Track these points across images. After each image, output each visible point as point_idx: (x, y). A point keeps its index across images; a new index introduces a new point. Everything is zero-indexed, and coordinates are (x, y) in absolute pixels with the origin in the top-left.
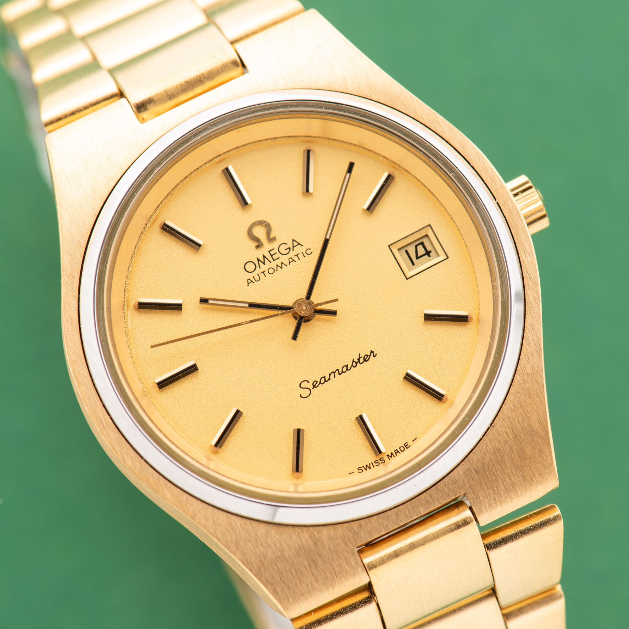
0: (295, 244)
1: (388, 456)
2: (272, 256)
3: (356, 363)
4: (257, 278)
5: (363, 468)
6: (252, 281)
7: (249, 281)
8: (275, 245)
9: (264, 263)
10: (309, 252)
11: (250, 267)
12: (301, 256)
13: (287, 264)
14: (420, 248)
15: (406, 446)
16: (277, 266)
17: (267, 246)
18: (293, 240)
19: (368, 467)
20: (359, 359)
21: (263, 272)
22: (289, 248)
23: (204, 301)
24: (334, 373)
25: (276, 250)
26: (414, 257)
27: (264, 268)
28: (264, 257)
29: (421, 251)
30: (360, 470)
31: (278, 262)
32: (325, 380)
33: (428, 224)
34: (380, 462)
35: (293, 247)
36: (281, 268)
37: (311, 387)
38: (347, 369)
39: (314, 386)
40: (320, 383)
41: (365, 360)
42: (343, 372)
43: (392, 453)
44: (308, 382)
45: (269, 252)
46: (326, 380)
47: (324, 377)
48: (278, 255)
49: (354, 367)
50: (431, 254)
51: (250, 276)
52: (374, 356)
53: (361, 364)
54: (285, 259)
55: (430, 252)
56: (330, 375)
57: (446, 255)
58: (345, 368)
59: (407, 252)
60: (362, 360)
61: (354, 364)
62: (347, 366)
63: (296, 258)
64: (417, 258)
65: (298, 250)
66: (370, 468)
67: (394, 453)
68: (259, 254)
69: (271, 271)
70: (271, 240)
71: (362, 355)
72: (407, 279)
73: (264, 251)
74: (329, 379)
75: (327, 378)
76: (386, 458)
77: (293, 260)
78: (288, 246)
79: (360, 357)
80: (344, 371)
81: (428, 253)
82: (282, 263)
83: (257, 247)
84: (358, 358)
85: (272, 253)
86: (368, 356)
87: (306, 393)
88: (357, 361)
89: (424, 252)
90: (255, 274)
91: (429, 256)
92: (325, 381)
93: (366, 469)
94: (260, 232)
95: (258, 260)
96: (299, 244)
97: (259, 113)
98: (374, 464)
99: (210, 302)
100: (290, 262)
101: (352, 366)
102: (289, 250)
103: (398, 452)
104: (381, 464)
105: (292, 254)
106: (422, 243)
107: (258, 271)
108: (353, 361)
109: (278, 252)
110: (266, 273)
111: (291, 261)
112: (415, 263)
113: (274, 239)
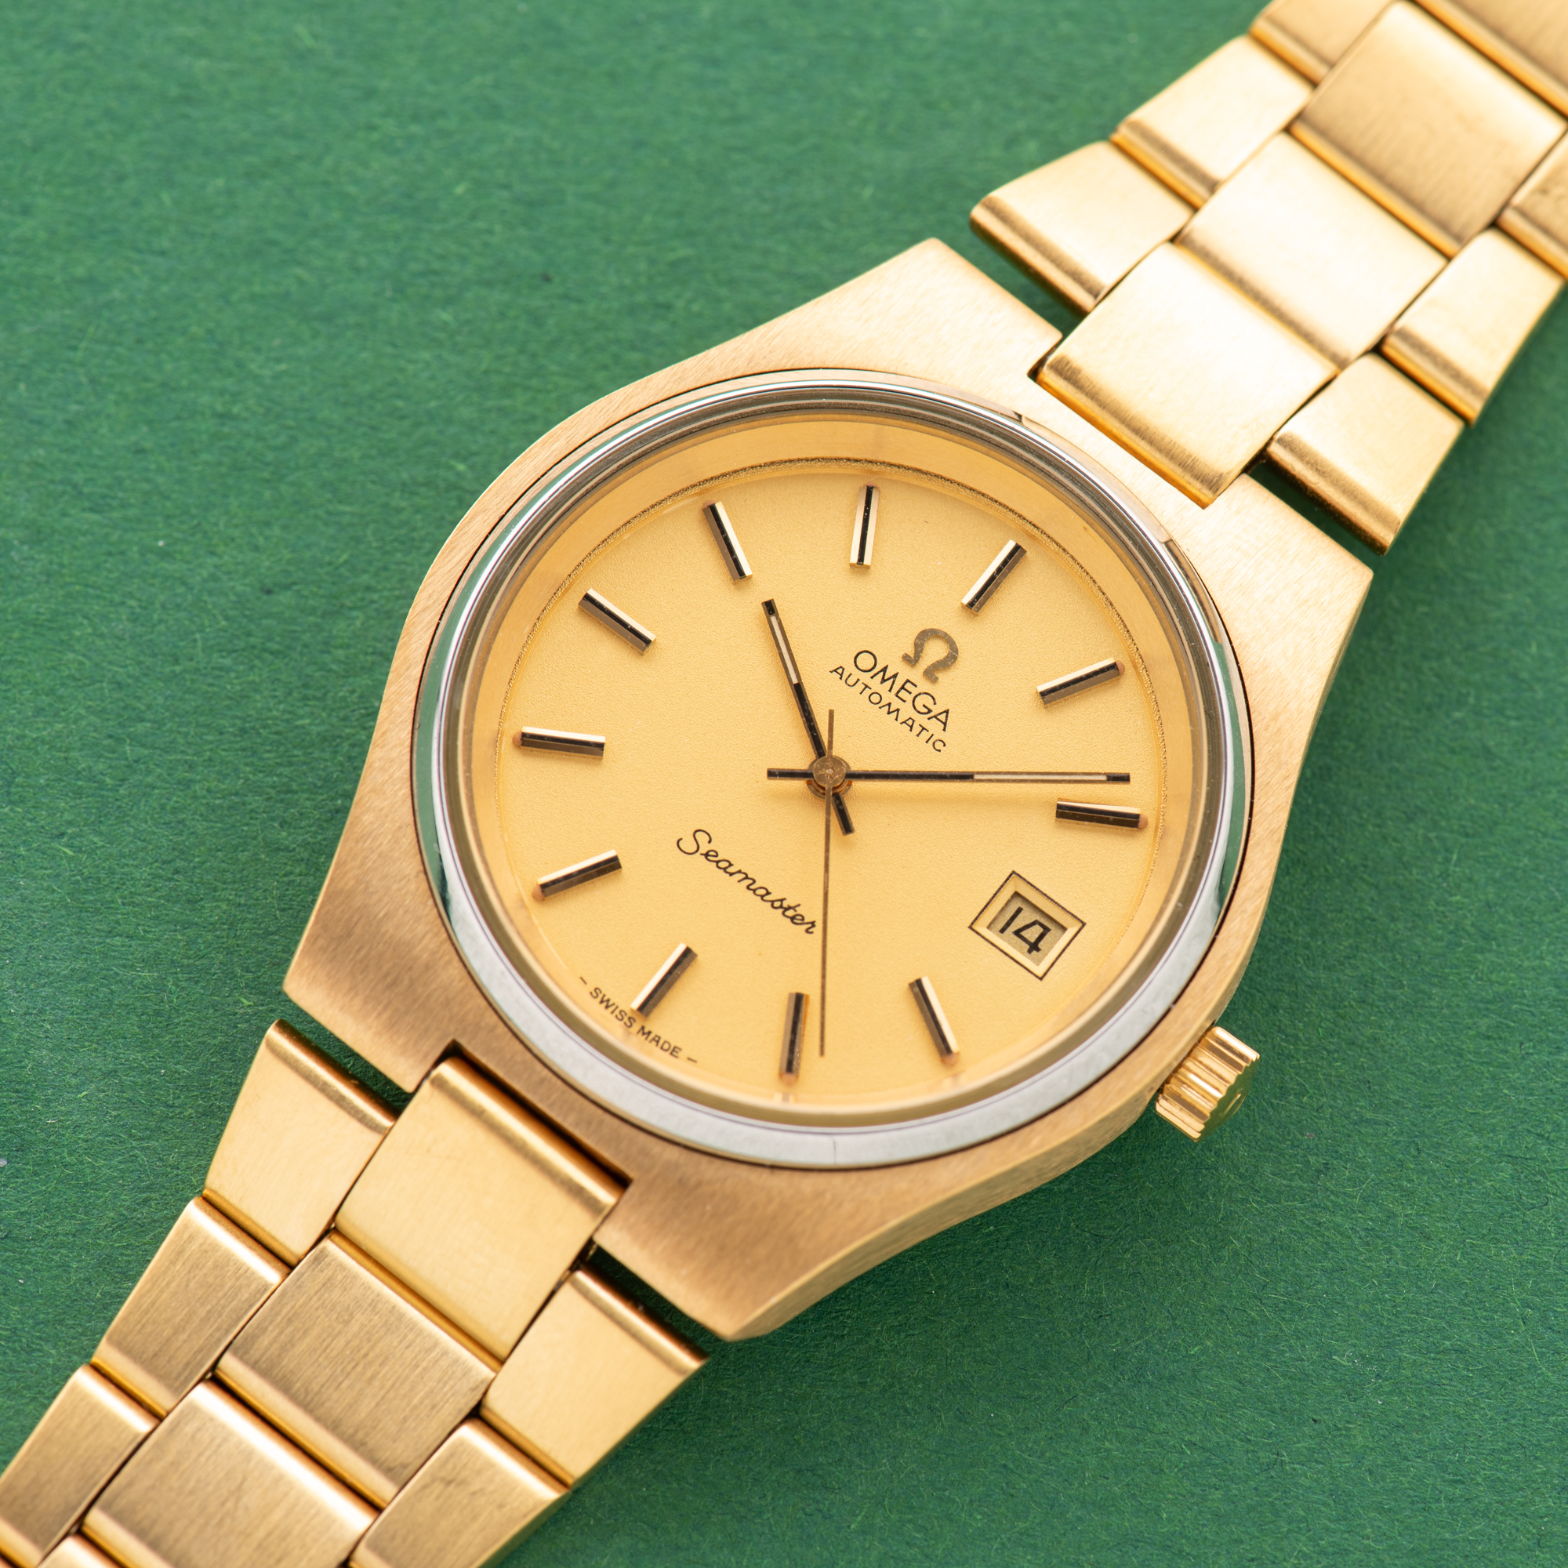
0: (942, 717)
1: (643, 1028)
2: (903, 688)
3: (781, 907)
4: (851, 681)
5: (600, 996)
6: (841, 675)
7: (840, 671)
8: (924, 685)
9: (884, 680)
10: (939, 745)
11: (866, 661)
12: (925, 735)
13: (901, 719)
14: (1036, 931)
15: (674, 1051)
16: (889, 704)
17: (916, 674)
18: (947, 712)
19: (606, 1003)
20: (789, 908)
21: (866, 686)
22: (930, 711)
23: (770, 607)
24: (747, 877)
25: (915, 692)
26: (1015, 926)
27: (875, 684)
28: (895, 676)
29: (1032, 934)
30: (596, 992)
31: (896, 704)
32: (727, 868)
33: (1085, 921)
34: (626, 1019)
35: (935, 717)
36: (889, 713)
37: (703, 850)
38: (762, 897)
39: (706, 855)
40: (717, 862)
41: (792, 919)
42: (754, 891)
43: (649, 1033)
44: (710, 842)
45: (908, 681)
46: (728, 870)
47: (731, 865)
48: (909, 698)
49: (772, 906)
50: (1034, 952)
51: (850, 668)
52: (807, 931)
53: (783, 913)
54: (907, 711)
55: (1038, 950)
56: (740, 872)
57: (1045, 974)
58: (763, 892)
59: (1019, 910)
60: (790, 913)
61: (777, 904)
62: (768, 893)
63: (917, 729)
64: (1017, 933)
65: (934, 727)
66: (607, 1007)
67: (652, 1036)
68: (896, 666)
69: (875, 698)
70: (931, 674)
71: (799, 910)
72: (970, 927)
73: (905, 673)
74: (731, 874)
75: (730, 870)
76: (636, 1027)
77: (911, 727)
78: (931, 706)
79: (793, 908)
80: (758, 892)
81: (1034, 947)
82: (898, 710)
83: (906, 658)
84: (792, 905)
85: (908, 686)
86: (803, 919)
87: (689, 845)
88: (785, 904)
89: (1032, 940)
90: (857, 674)
91: (1030, 951)
92: (725, 869)
93: (602, 1002)
94: (935, 651)
95: (884, 670)
96: (945, 724)
97: (1129, 543)
98: (617, 1012)
99: (773, 619)
100: (905, 722)
101: (773, 902)
102: (926, 710)
103: (658, 1042)
104: (622, 1023)
105: (922, 720)
106: (1046, 930)
107: (865, 678)
108: (782, 900)
109: (913, 695)
110: (868, 692)
111: (910, 724)
112: (1006, 932)
113: (934, 680)
